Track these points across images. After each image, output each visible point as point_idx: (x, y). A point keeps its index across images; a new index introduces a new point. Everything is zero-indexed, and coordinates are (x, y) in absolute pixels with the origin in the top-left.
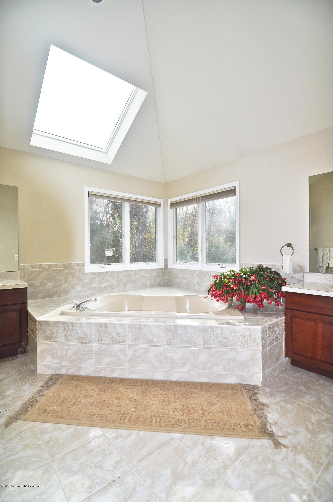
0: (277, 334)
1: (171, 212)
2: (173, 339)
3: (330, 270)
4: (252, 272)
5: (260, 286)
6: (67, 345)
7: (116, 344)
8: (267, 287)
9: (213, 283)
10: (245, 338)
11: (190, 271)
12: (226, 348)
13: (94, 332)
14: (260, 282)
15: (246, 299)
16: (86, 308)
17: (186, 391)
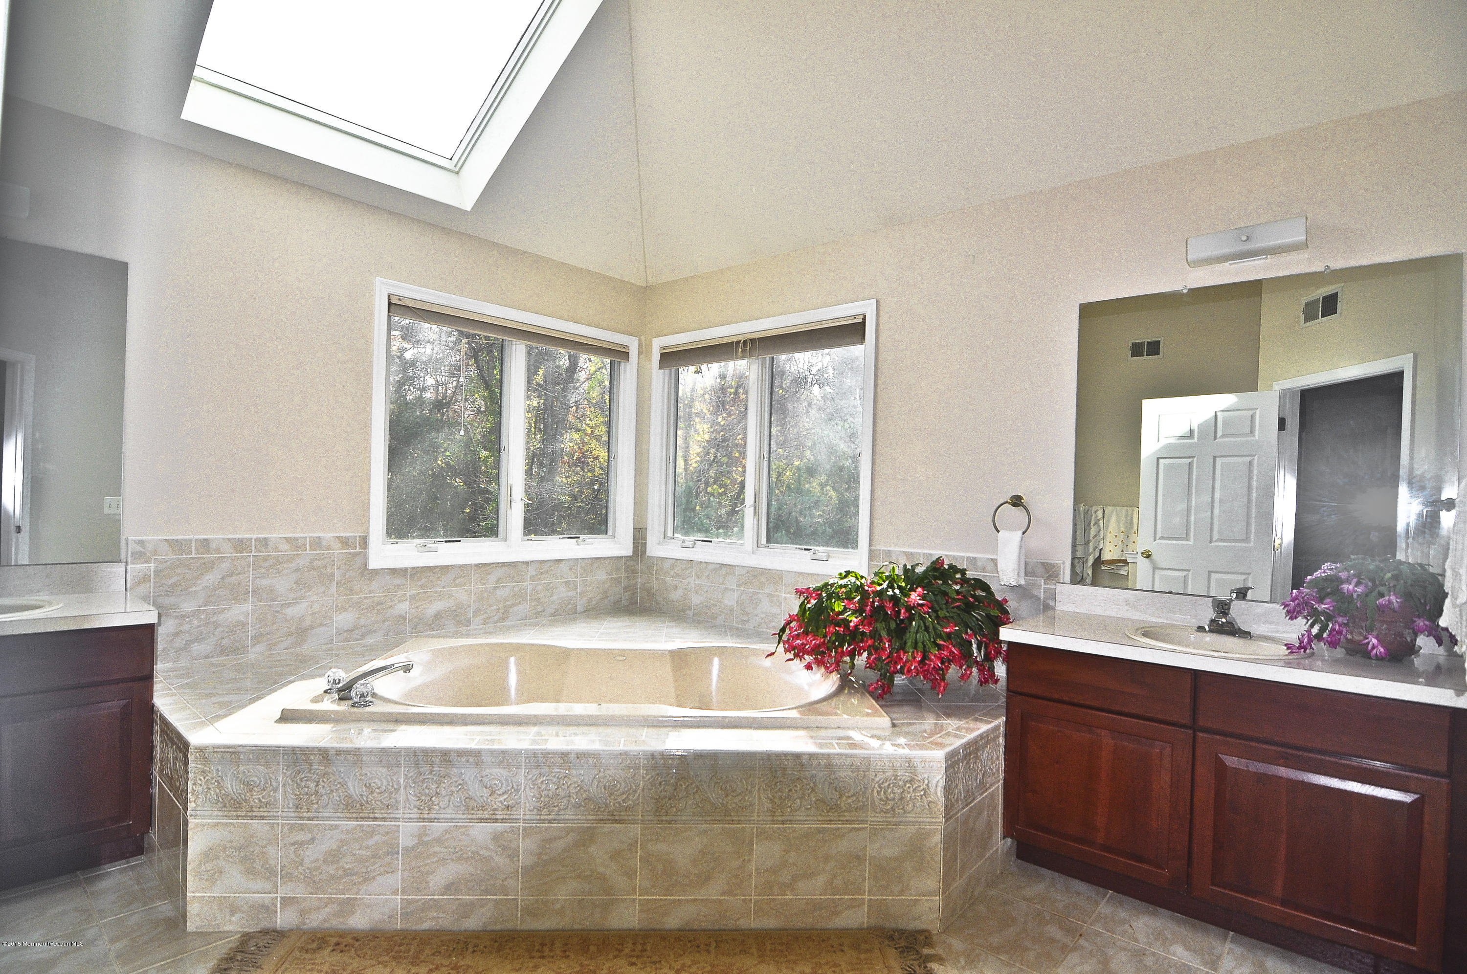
0: (985, 771)
1: (658, 377)
2: (675, 796)
3: (1103, 568)
4: (912, 579)
5: (938, 623)
6: (302, 828)
7: (481, 820)
8: (957, 628)
9: (795, 610)
10: (895, 789)
11: (718, 566)
12: (839, 820)
13: (402, 781)
14: (936, 611)
15: (896, 664)
16: (374, 695)
17: (713, 966)
